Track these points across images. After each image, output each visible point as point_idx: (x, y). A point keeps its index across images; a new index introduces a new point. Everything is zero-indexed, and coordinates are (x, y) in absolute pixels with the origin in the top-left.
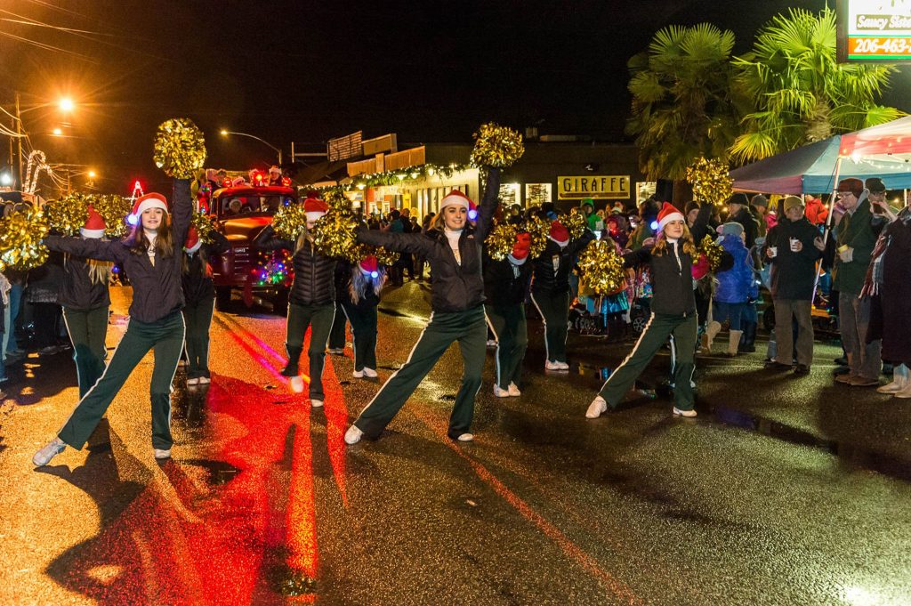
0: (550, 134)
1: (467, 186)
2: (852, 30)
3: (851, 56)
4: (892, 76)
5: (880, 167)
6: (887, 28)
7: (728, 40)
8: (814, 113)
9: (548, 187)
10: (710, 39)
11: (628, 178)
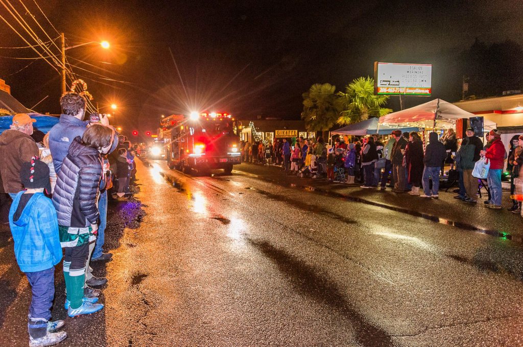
0: (270, 117)
1: (247, 133)
2: (379, 85)
3: (378, 93)
4: (387, 100)
5: (391, 127)
6: (389, 85)
7: (334, 88)
8: (363, 111)
9: (273, 133)
10: (328, 88)
11: (296, 131)
